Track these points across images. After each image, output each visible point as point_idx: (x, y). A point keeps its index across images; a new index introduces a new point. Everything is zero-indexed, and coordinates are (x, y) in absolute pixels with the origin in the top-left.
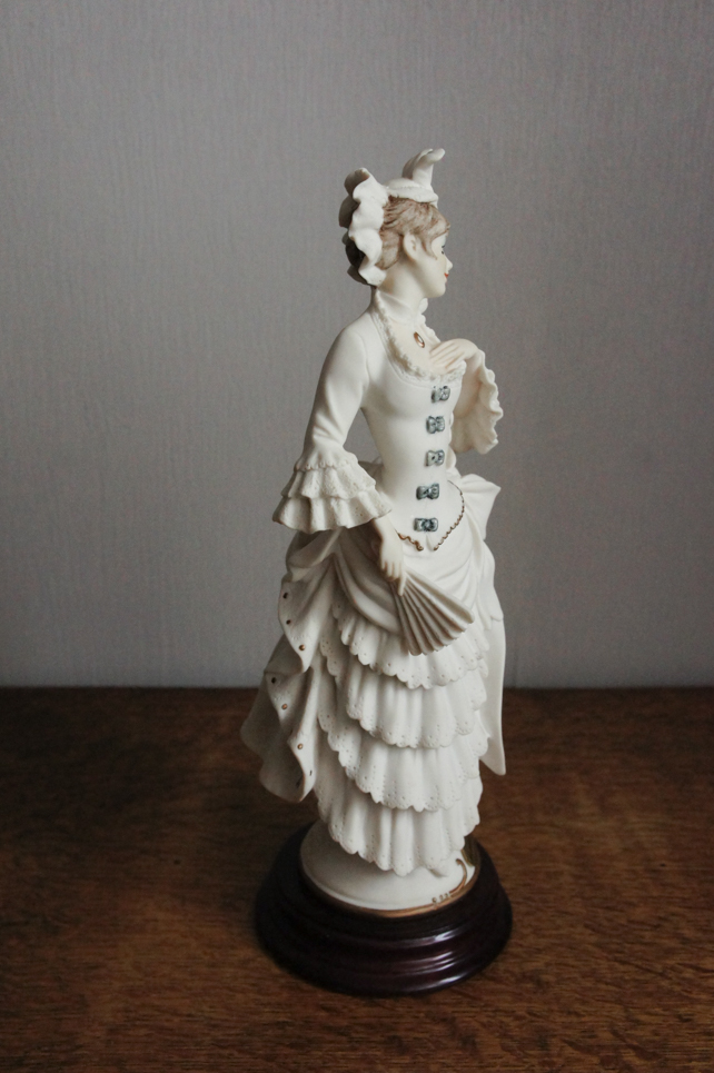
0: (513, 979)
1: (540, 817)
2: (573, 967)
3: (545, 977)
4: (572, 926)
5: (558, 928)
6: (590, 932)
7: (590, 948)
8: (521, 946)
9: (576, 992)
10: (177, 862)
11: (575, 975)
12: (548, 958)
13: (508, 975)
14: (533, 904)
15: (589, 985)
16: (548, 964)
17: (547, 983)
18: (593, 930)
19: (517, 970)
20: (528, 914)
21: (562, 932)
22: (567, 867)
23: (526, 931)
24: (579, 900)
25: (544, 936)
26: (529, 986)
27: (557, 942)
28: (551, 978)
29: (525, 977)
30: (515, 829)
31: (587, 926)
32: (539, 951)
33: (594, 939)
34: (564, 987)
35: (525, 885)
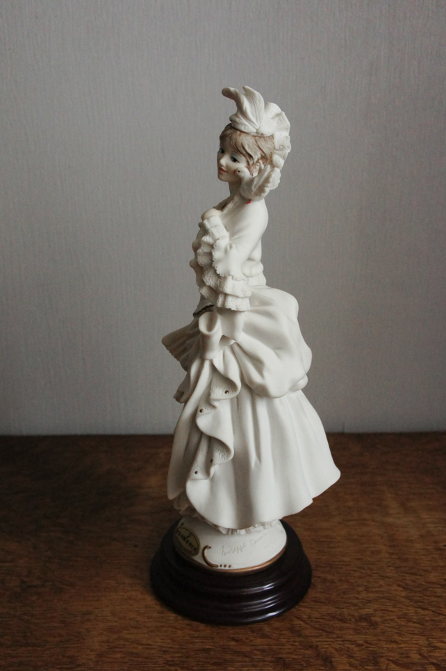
0: (353, 620)
1: (366, 516)
2: (392, 612)
3: (373, 619)
4: (390, 585)
5: (381, 586)
6: (401, 589)
7: (403, 599)
8: (357, 598)
9: (394, 627)
10: (135, 546)
11: (394, 617)
12: (376, 606)
13: (349, 617)
14: (364, 571)
15: (403, 623)
16: (375, 610)
17: (376, 622)
18: (404, 588)
19: (356, 614)
20: (360, 577)
21: (382, 589)
22: (384, 547)
23: (360, 589)
24: (393, 568)
25: (372, 592)
26: (364, 624)
27: (381, 595)
28: (379, 620)
29: (362, 618)
30: (350, 523)
31: (399, 585)
32: (370, 602)
33: (403, 594)
34: (387, 625)
35: (358, 559)
